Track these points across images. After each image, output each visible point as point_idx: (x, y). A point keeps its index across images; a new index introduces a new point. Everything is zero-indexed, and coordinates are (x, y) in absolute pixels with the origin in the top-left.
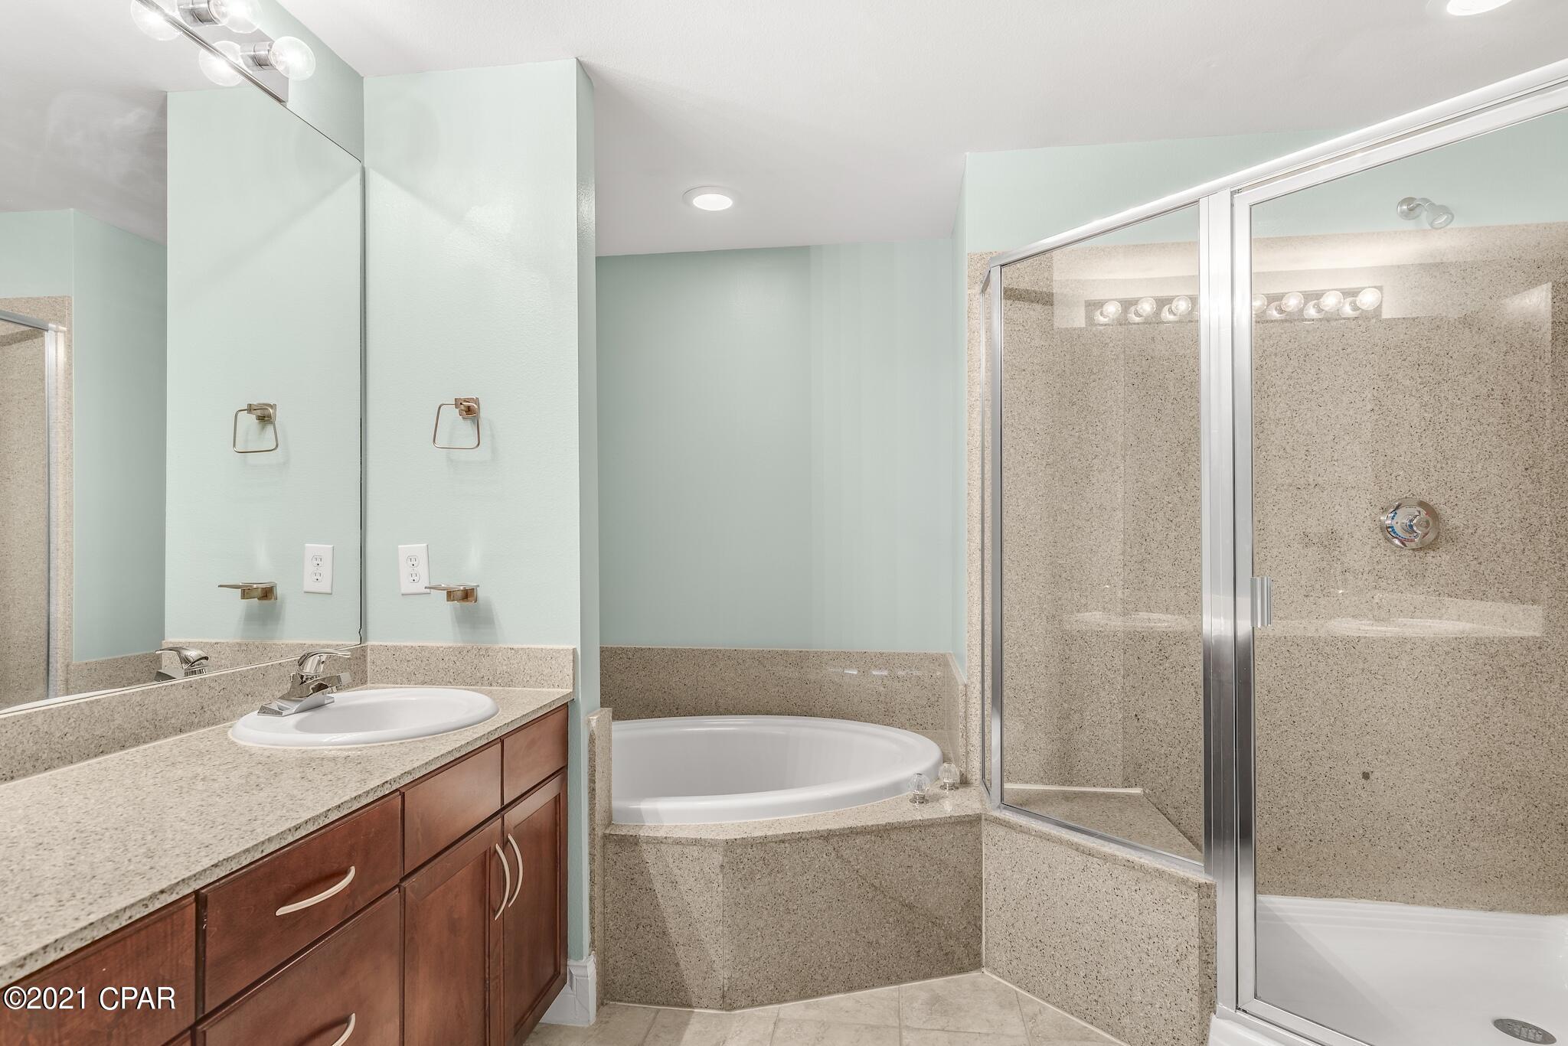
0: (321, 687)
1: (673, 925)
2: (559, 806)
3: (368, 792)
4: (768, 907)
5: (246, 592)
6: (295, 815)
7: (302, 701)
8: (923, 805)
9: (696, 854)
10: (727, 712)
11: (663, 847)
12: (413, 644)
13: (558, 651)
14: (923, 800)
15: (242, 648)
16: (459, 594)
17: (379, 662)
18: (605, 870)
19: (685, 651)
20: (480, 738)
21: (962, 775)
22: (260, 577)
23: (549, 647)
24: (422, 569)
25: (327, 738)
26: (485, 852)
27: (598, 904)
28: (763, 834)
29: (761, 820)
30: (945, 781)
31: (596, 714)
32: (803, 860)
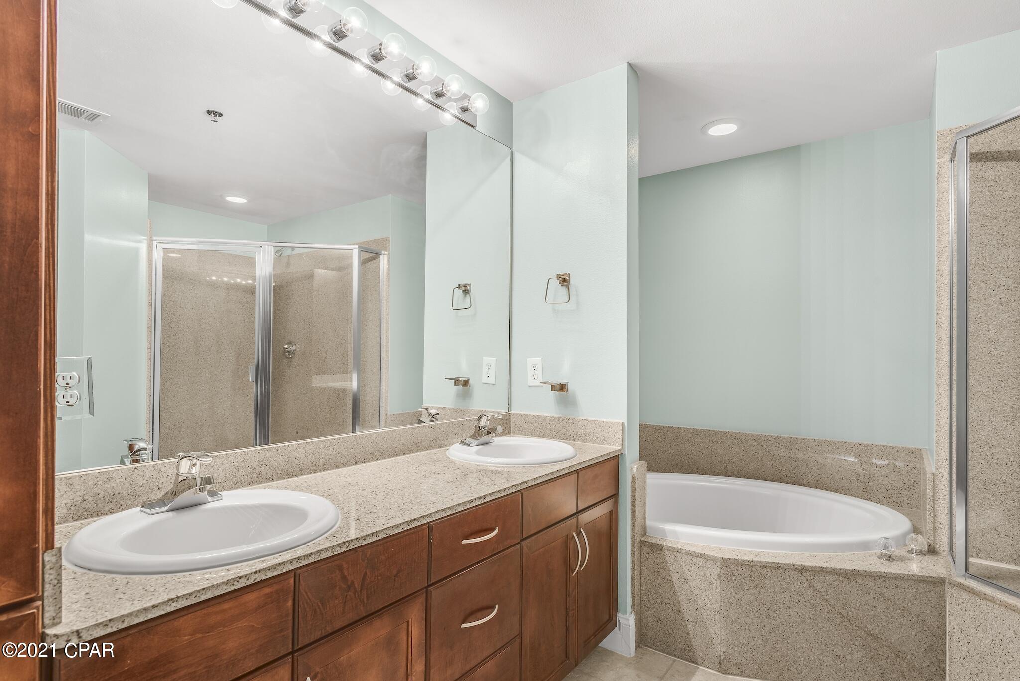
0: (488, 433)
1: (685, 606)
2: (613, 517)
3: (505, 489)
4: (754, 610)
5: (457, 382)
6: (471, 495)
7: (478, 440)
8: (889, 562)
9: (701, 564)
10: (733, 475)
11: (679, 555)
12: (534, 414)
13: (613, 423)
14: (889, 558)
15: (455, 411)
16: (558, 387)
17: (517, 423)
18: (641, 563)
19: (703, 431)
20: (565, 469)
21: (930, 546)
22: (463, 375)
23: (608, 420)
24: (539, 372)
25: (489, 460)
26: (567, 535)
27: (637, 583)
28: (750, 559)
29: (750, 550)
30: (912, 547)
31: (636, 464)
32: (782, 583)
